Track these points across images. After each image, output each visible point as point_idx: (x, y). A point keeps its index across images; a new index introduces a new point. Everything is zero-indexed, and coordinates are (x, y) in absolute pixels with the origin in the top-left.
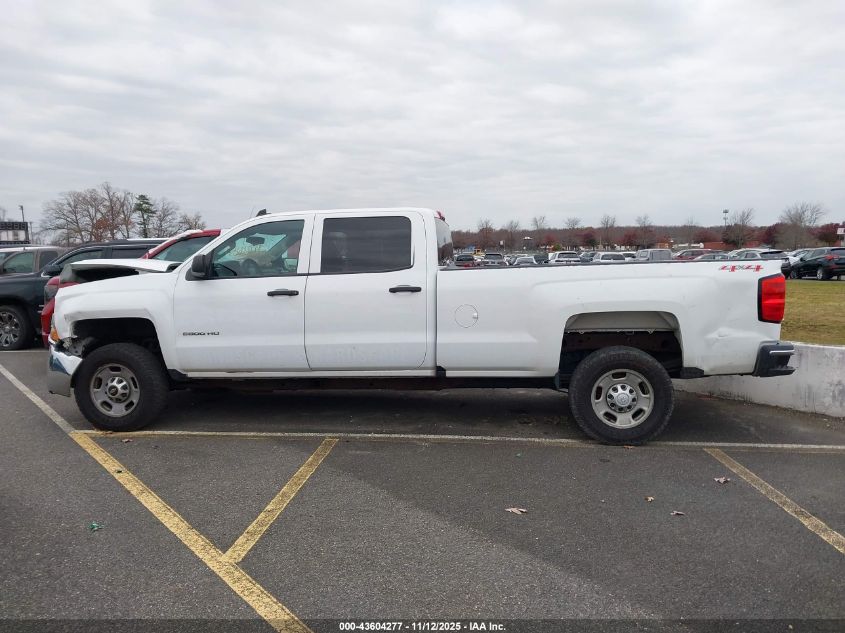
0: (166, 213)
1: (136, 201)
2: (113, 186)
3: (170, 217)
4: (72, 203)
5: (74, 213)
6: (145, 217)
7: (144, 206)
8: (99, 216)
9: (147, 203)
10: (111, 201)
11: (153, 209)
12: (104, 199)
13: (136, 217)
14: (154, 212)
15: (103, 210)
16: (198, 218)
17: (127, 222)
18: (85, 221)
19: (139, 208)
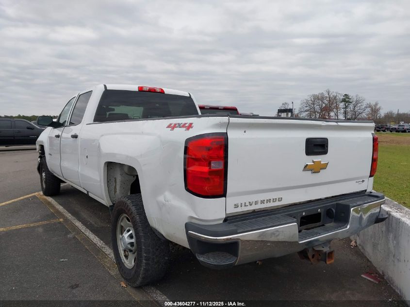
0: (357, 102)
1: (342, 97)
2: (331, 91)
3: (360, 104)
4: (313, 100)
5: (314, 104)
6: (347, 105)
7: (346, 100)
8: (324, 105)
9: (348, 98)
10: (329, 98)
11: (351, 101)
12: (327, 97)
13: (342, 105)
14: (351, 103)
15: (326, 102)
16: (376, 104)
17: (337, 108)
18: (317, 108)
19: (344, 100)
